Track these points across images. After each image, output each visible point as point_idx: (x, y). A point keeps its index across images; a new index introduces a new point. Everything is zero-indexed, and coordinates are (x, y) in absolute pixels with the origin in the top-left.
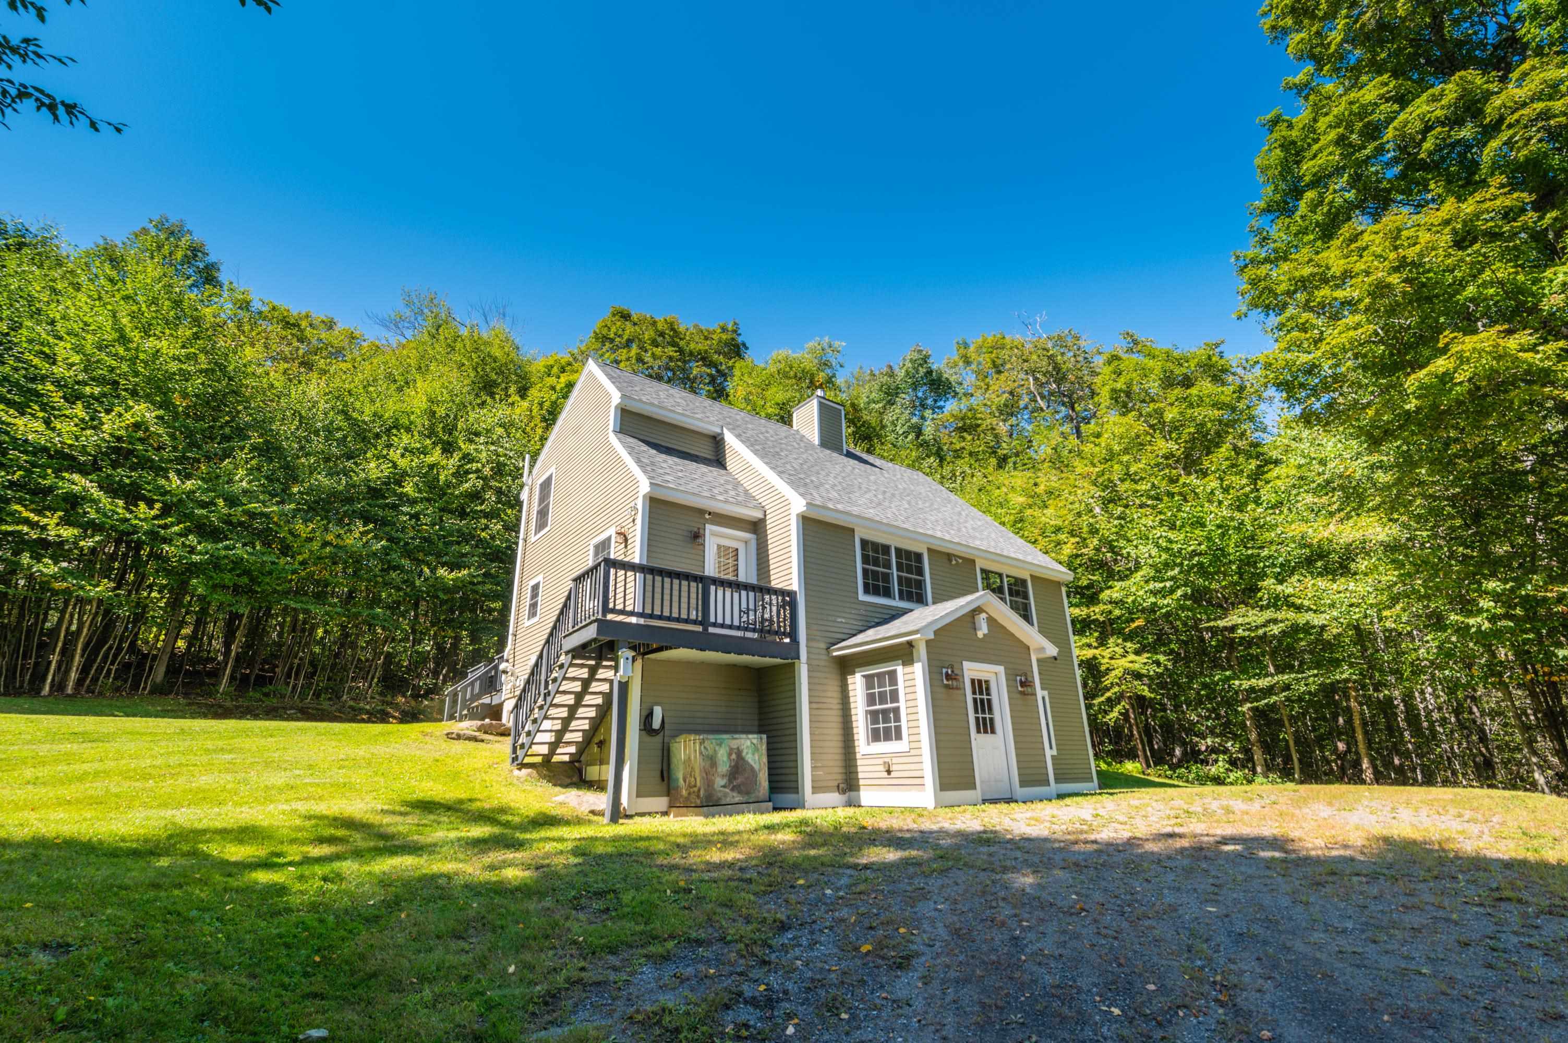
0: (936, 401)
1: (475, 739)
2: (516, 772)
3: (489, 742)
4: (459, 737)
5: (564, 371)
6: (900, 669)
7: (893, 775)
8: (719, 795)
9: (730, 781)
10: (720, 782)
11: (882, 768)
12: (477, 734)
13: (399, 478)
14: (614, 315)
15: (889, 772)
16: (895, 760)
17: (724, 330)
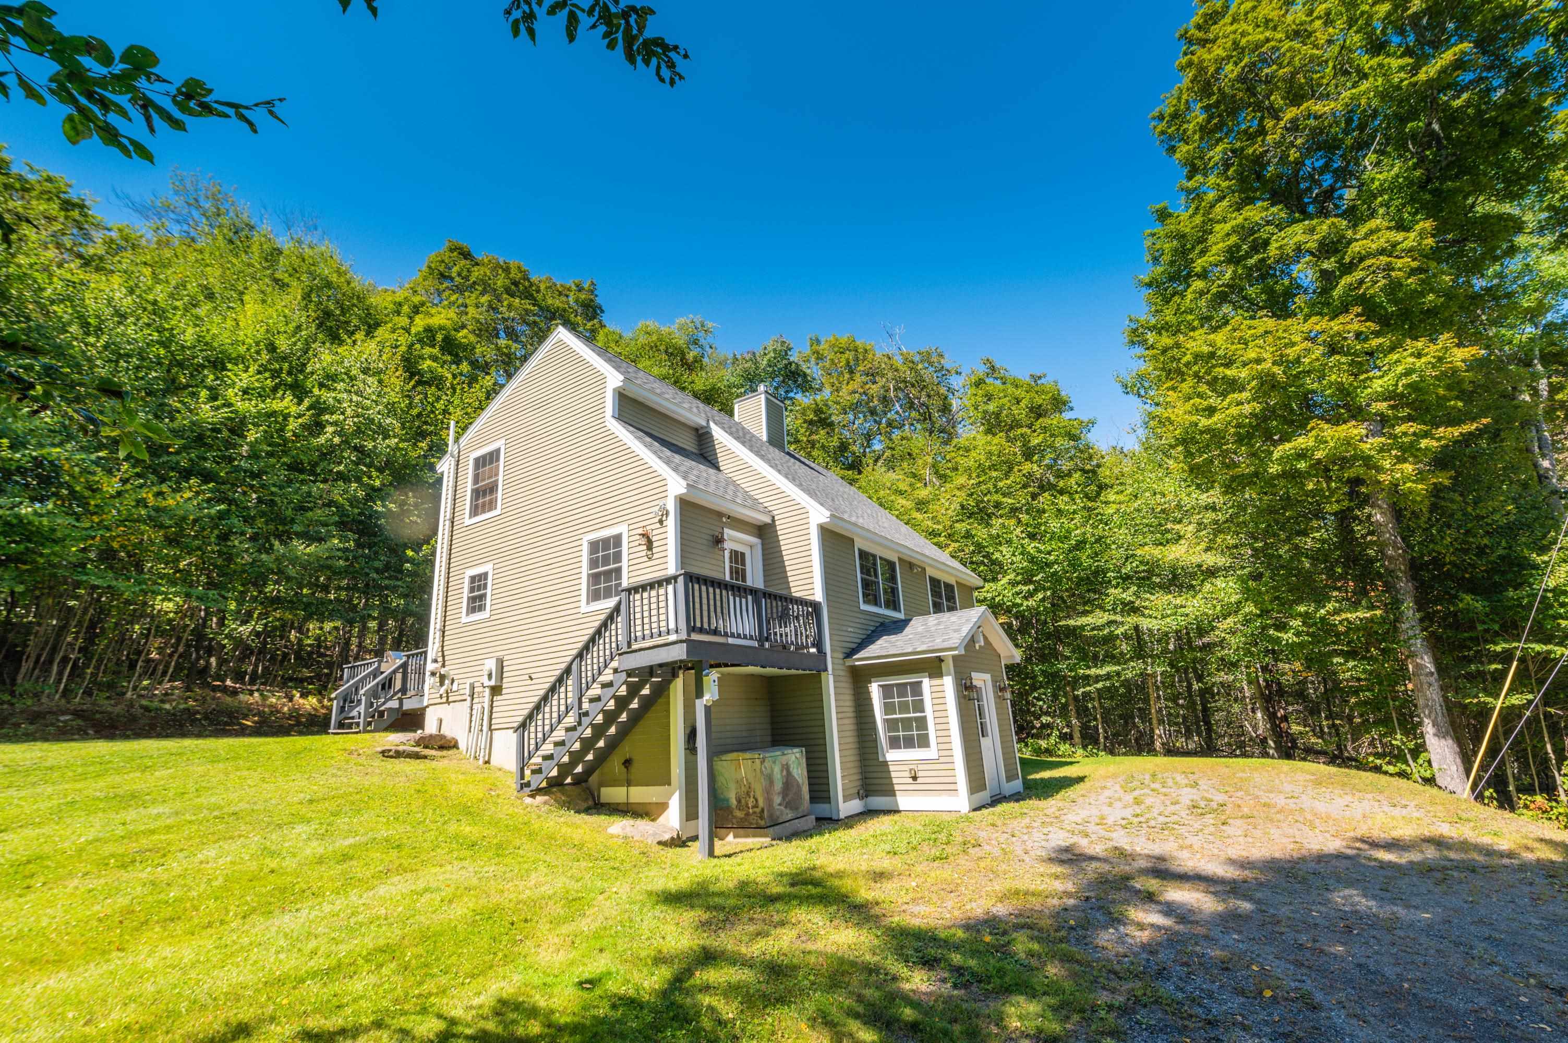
0: (787, 392)
1: (417, 756)
2: (529, 800)
3: (433, 758)
4: (398, 755)
5: (417, 312)
6: (926, 683)
7: (919, 780)
8: (778, 813)
9: (784, 798)
10: (777, 800)
11: (907, 774)
12: (417, 749)
13: (237, 427)
14: (451, 250)
15: (915, 778)
16: (920, 767)
17: (580, 289)
